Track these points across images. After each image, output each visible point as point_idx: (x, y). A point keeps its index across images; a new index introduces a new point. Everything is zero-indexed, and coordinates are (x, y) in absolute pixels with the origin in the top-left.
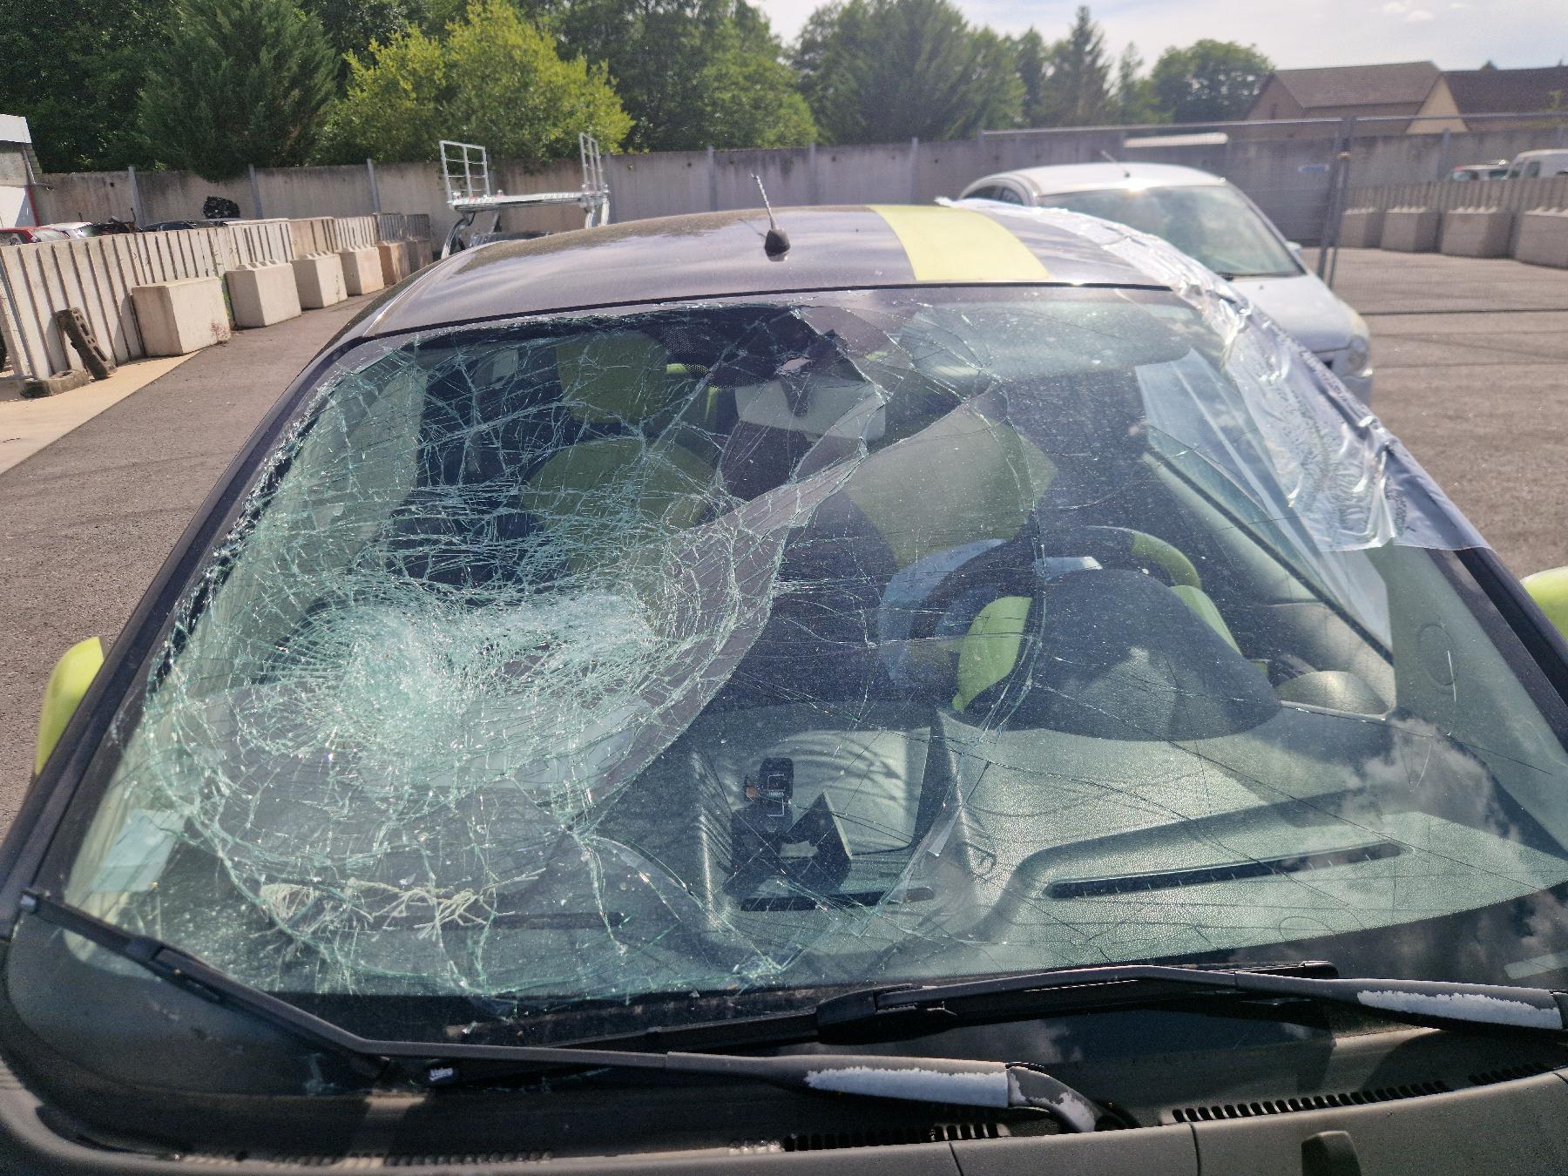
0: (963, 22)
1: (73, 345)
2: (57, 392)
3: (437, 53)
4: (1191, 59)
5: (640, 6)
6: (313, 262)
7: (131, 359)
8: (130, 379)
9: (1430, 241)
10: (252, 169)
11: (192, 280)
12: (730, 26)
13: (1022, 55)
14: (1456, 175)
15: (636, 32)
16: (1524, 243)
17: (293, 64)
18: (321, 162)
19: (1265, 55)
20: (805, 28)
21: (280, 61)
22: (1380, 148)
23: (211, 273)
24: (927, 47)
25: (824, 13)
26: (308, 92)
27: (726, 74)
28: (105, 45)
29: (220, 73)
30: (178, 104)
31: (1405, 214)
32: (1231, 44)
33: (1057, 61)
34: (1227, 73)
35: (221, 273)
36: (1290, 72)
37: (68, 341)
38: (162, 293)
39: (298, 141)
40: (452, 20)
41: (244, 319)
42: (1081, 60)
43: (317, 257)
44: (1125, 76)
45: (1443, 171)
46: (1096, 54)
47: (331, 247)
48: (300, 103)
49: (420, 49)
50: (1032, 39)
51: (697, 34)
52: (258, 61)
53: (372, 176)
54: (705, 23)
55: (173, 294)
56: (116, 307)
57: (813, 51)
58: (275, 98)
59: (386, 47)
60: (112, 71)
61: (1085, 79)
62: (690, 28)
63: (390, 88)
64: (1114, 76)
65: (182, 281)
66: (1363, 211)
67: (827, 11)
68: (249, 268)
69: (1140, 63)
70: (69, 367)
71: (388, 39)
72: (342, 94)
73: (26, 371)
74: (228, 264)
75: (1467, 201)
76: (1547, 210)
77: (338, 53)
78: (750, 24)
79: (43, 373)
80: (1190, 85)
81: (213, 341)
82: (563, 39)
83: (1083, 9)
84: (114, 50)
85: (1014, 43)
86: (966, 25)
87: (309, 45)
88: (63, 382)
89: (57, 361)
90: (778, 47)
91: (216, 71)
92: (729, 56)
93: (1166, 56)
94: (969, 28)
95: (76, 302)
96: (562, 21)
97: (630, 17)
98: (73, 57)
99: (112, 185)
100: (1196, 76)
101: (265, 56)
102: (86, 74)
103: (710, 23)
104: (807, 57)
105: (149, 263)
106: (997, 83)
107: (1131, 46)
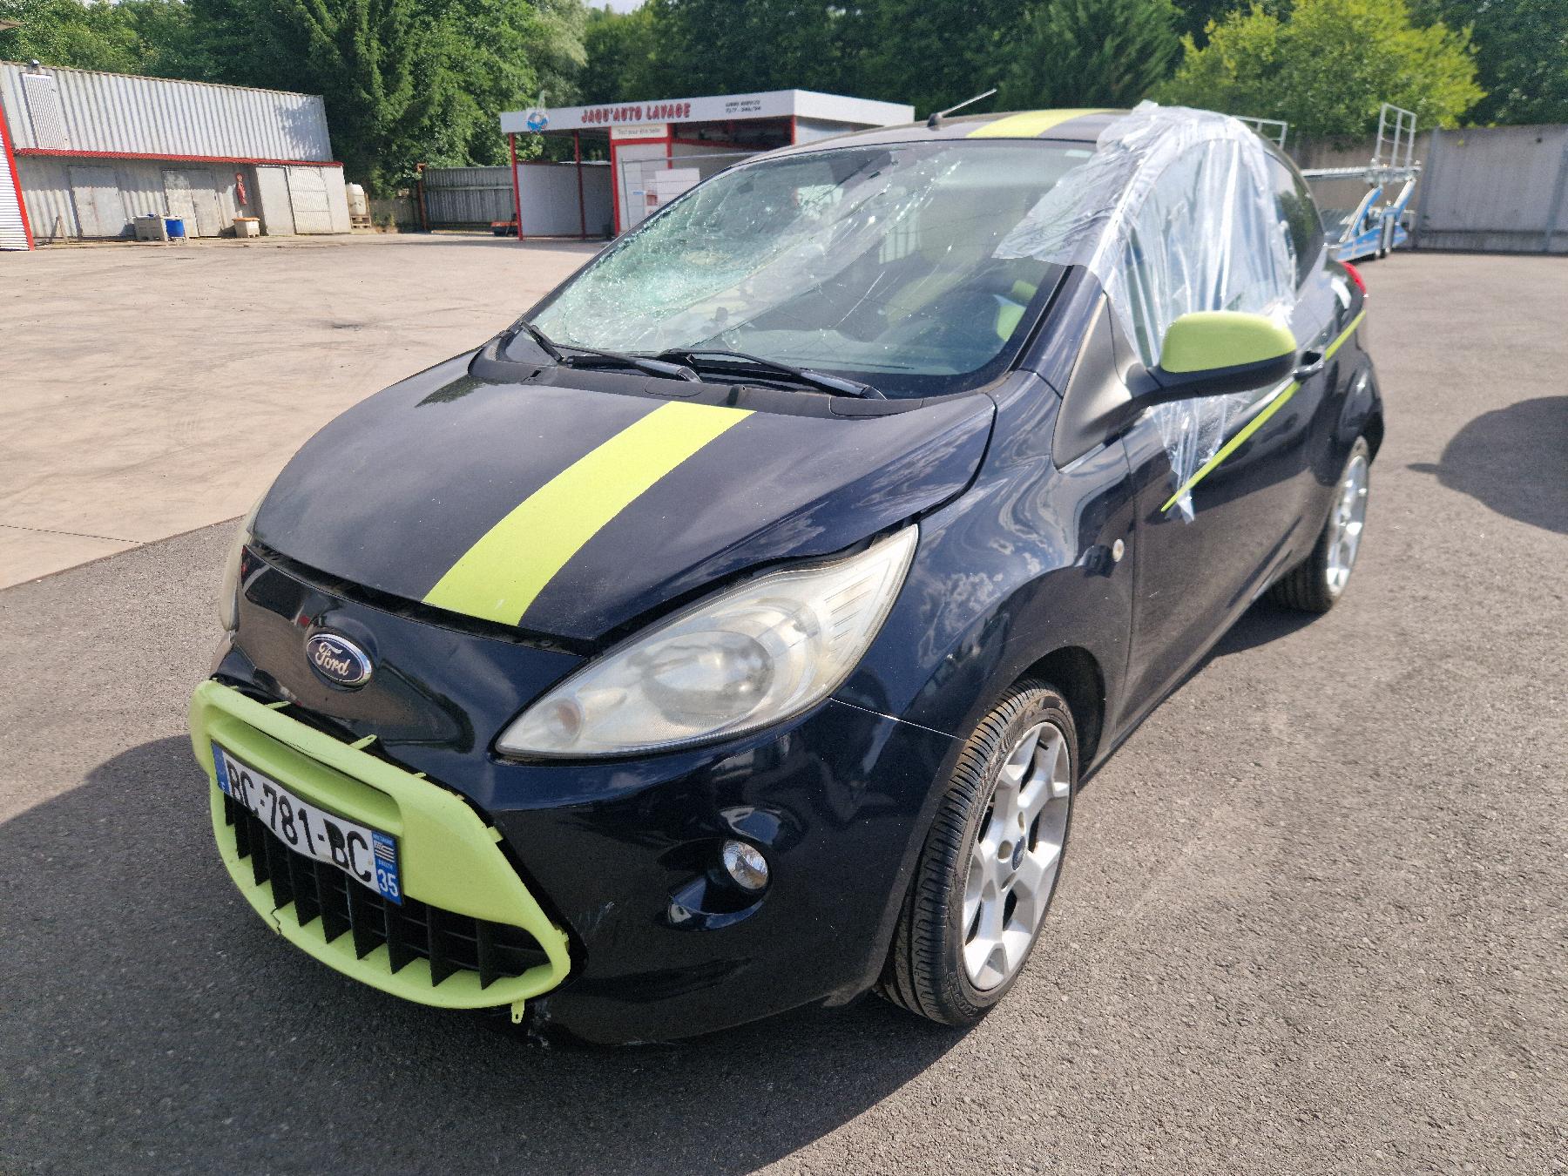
3: (1273, 29)
21: (1121, 48)
28: (994, 44)
29: (1067, 62)
49: (1256, 26)
58: (1107, 82)
59: (1222, 27)
60: (993, 66)
63: (1215, 67)
71: (1226, 19)
72: (1170, 76)
77: (1177, 37)
84: (998, 48)
87: (1152, 31)
91: (1064, 60)
101: (1109, 45)
102: (975, 69)
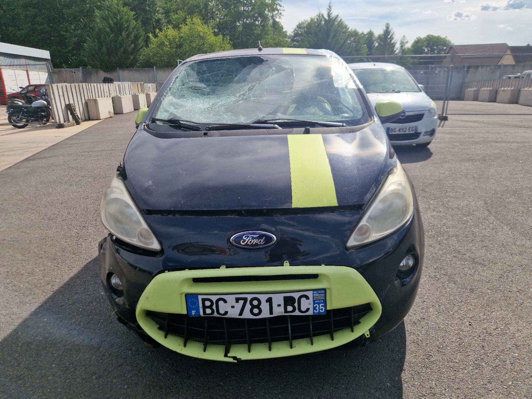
0: (348, 27)
1: (71, 114)
2: (66, 127)
3: (177, 34)
4: (425, 41)
5: (242, 21)
6: (138, 95)
7: (86, 120)
8: (85, 125)
9: (493, 99)
10: (118, 68)
11: (103, 98)
12: (270, 27)
13: (367, 39)
14: (504, 78)
15: (240, 29)
16: (522, 99)
17: (132, 36)
18: (139, 67)
19: (450, 40)
20: (295, 29)
21: (128, 36)
22: (480, 69)
23: (109, 97)
24: (332, 34)
25: (301, 24)
26: (136, 46)
27: (268, 43)
28: (73, 30)
29: (110, 38)
30: (96, 48)
31: (485, 90)
32: (438, 36)
33: (379, 41)
34: (437, 46)
35: (111, 97)
36: (458, 46)
37: (69, 113)
38: (95, 101)
39: (132, 60)
40: (182, 24)
41: (118, 111)
42: (386, 41)
43: (139, 94)
44: (402, 47)
45: (500, 77)
46: (391, 38)
47: (143, 91)
48: (133, 49)
49: (171, 32)
50: (371, 34)
51: (259, 30)
52: (121, 35)
53: (155, 71)
54: (262, 26)
55: (98, 101)
56: (83, 105)
57: (297, 36)
58: (126, 47)
59: (161, 32)
60: (74, 38)
61: (388, 47)
62: (257, 27)
63: (162, 44)
64: (398, 46)
65: (100, 98)
66: (473, 89)
67: (302, 23)
68: (119, 96)
69: (407, 42)
70: (69, 121)
71: (162, 29)
72: (147, 46)
73: (58, 121)
74: (113, 95)
75: (505, 86)
76: (529, 88)
77: (146, 33)
78: (276, 26)
79: (62, 122)
80: (424, 50)
81: (109, 116)
82: (216, 30)
83: (387, 24)
84: (75, 31)
85: (365, 35)
86: (348, 29)
87: (137, 30)
88: (68, 124)
89: (66, 119)
90: (286, 35)
92: (269, 37)
93: (416, 40)
94: (350, 30)
95: (72, 102)
96: (216, 25)
97: (238, 24)
98: (62, 33)
99: (75, 73)
100: (426, 47)
101: (124, 34)
102: (66, 39)
103: (263, 26)
104: (295, 38)
105: (92, 92)
106: (358, 48)
107: (404, 36)
